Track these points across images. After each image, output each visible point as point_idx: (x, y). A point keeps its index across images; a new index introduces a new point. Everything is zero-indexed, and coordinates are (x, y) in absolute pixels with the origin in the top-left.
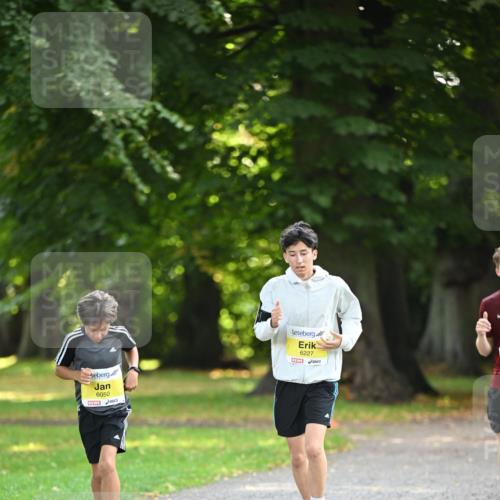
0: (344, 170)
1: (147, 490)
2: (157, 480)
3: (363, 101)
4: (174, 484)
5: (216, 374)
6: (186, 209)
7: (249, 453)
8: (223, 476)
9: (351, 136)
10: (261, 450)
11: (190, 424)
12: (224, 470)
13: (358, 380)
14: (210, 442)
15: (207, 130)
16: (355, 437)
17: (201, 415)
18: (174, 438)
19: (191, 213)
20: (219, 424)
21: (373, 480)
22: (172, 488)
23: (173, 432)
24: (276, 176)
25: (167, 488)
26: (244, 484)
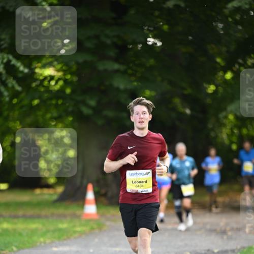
0: (102, 88)
1: (2, 250)
2: (7, 245)
3: (112, 53)
4: (16, 247)
5: (38, 191)
6: (22, 107)
7: (54, 231)
8: (41, 243)
9: (105, 71)
10: (60, 230)
11: (25, 217)
12: (42, 240)
13: (110, 194)
14: (34, 225)
15: (33, 67)
16: (108, 223)
17: (30, 212)
18: (16, 224)
19: (24, 109)
20: (39, 217)
21: (117, 245)
22: (15, 249)
23: (16, 220)
24: (68, 91)
25: (12, 249)
26: (52, 247)
